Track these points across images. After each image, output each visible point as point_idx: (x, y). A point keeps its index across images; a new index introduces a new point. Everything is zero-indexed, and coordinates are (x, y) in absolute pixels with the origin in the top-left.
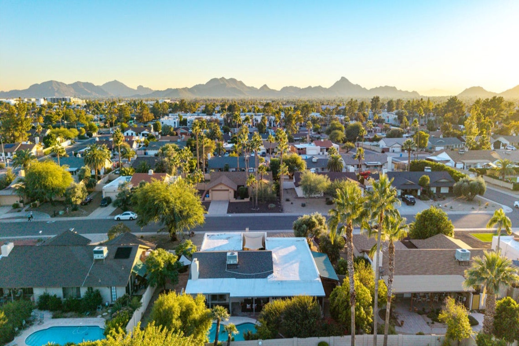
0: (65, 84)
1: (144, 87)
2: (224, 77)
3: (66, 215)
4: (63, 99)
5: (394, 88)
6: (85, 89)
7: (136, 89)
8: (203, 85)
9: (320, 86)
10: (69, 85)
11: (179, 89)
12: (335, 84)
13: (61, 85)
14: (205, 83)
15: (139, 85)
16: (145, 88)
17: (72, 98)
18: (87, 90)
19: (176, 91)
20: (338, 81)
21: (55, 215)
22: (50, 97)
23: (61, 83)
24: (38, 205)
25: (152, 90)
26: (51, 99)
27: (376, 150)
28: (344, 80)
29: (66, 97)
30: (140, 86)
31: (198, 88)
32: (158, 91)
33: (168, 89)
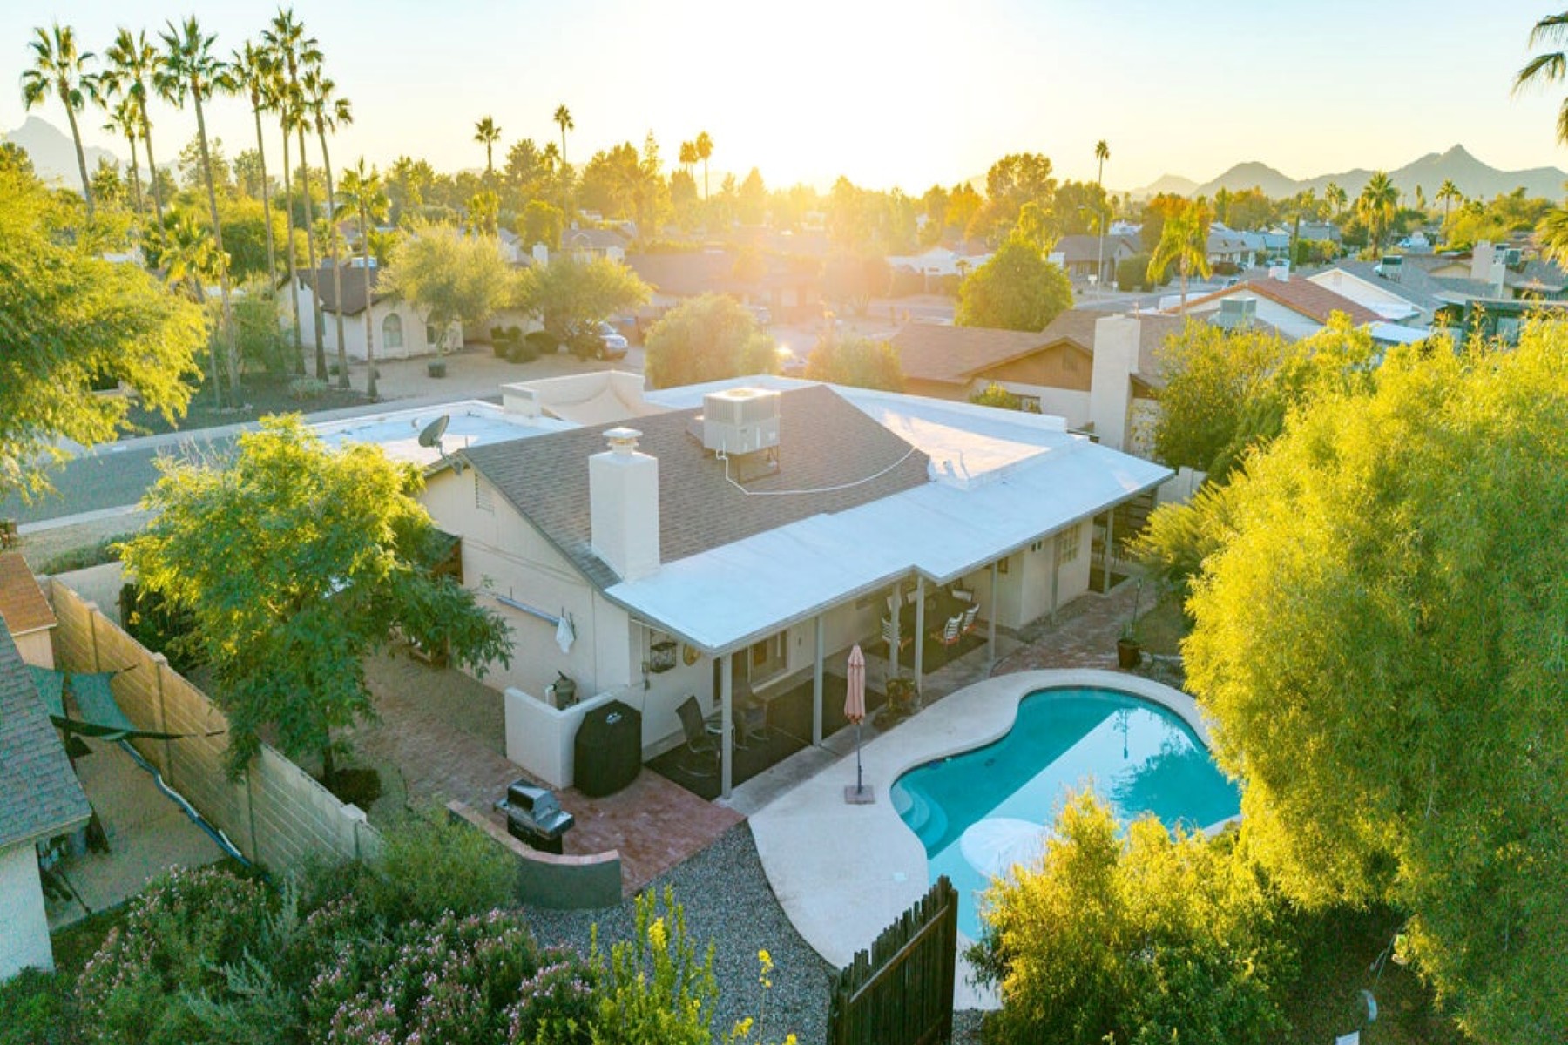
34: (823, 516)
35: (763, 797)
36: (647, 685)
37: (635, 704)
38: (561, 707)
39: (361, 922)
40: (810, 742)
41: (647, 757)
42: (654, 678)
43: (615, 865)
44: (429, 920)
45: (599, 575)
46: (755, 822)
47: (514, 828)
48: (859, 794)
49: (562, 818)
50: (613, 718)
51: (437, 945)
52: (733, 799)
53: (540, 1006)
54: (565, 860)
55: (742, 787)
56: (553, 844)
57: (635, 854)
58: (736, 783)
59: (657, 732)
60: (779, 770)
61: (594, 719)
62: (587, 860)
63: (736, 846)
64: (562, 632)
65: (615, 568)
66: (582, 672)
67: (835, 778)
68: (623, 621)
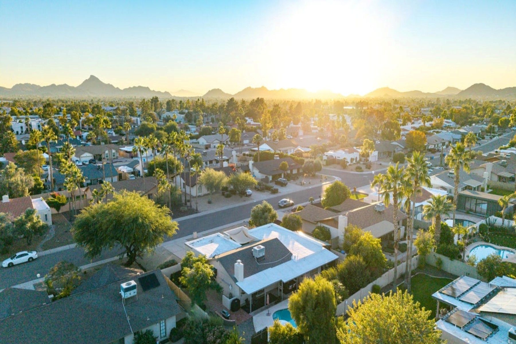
5: (148, 88)
9: (65, 85)
12: (84, 82)
20: (86, 80)
27: (198, 147)
28: (93, 78)
34: (270, 268)
35: (255, 314)
36: (241, 296)
37: (240, 299)
38: (230, 299)
39: (208, 326)
40: (264, 305)
41: (241, 306)
42: (242, 295)
43: (234, 322)
44: (215, 326)
45: (236, 280)
46: (254, 318)
47: (223, 316)
48: (268, 314)
49: (229, 315)
50: (236, 301)
51: (216, 329)
52: (251, 314)
53: (225, 335)
54: (229, 320)
55: (253, 312)
56: (228, 318)
57: (238, 320)
58: (252, 311)
59: (243, 302)
60: (259, 310)
61: (234, 301)
62: (231, 321)
63: (250, 320)
64: (230, 287)
65: (237, 279)
66: (233, 293)
67: (265, 312)
68: (238, 288)
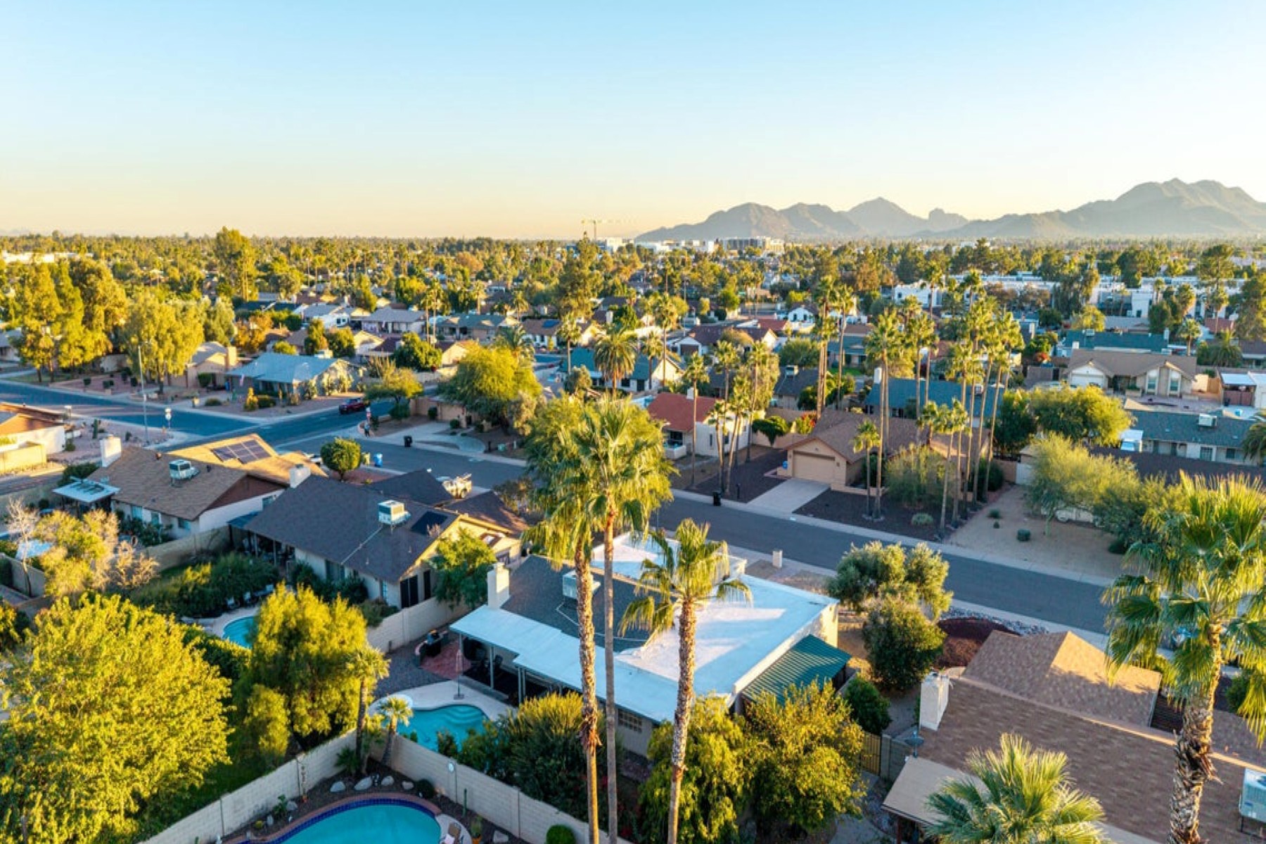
0: (774, 211)
1: (946, 211)
2: (1180, 178)
3: (506, 453)
4: (752, 241)
6: (813, 220)
7: (925, 216)
8: (1109, 202)
10: (781, 211)
11: (1035, 215)
13: (765, 211)
14: (1114, 198)
15: (933, 209)
16: (949, 215)
17: (768, 239)
18: (815, 222)
19: (1027, 220)
21: (489, 451)
22: (728, 238)
23: (767, 208)
24: (486, 429)
25: (965, 220)
26: (730, 241)
29: (758, 237)
30: (937, 210)
31: (1091, 212)
32: (979, 222)
33: (1007, 217)
